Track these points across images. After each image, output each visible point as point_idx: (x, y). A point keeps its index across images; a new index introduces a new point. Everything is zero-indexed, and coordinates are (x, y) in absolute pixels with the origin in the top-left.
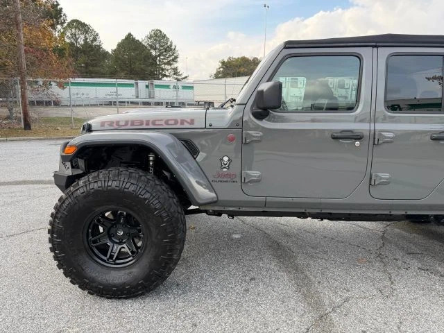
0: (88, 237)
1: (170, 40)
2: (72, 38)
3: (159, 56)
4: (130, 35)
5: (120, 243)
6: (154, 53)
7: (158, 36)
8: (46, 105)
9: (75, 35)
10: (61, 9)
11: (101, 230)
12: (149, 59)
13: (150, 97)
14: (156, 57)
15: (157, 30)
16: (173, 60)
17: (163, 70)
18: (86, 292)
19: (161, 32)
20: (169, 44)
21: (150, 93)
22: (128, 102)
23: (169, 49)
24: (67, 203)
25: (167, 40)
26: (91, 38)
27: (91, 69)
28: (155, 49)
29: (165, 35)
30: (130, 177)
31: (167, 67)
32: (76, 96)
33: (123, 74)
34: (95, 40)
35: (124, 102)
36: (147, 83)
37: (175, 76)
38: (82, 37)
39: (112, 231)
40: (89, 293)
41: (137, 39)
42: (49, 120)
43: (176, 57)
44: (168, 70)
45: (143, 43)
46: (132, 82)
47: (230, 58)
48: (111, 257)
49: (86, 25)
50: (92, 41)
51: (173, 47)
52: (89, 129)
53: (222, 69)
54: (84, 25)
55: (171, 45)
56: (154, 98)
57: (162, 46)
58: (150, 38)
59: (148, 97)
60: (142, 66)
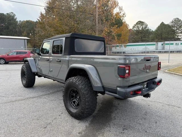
3: (176, 30)
4: (163, 22)
7: (177, 21)
15: (176, 18)
19: (178, 18)
21: (163, 47)
22: (153, 52)
29: (180, 20)
32: (131, 50)
34: (146, 27)
36: (162, 43)
38: (141, 27)
46: (155, 43)
49: (143, 22)
50: (145, 28)
56: (164, 49)
57: (178, 25)
58: (172, 23)
59: (162, 49)
60: (166, 36)
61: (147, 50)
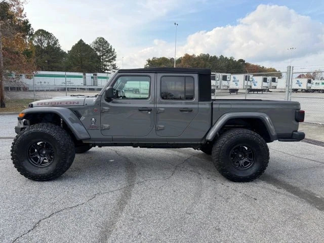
0: (29, 153)
1: (111, 45)
2: (39, 42)
3: (102, 56)
4: (81, 41)
5: (44, 157)
6: (99, 54)
7: (102, 42)
8: (17, 90)
9: (41, 40)
10: (30, 25)
11: (36, 151)
12: (95, 58)
13: (94, 85)
14: (100, 56)
15: (101, 38)
16: (112, 59)
17: (105, 65)
18: (27, 179)
19: (104, 39)
20: (109, 48)
21: (94, 81)
22: (78, 88)
23: (110, 51)
24: (19, 137)
25: (108, 45)
26: (53, 42)
27: (52, 64)
28: (99, 51)
29: (107, 42)
30: (48, 126)
31: (108, 64)
32: (40, 84)
33: (75, 68)
34: (55, 44)
35: (75, 88)
36: (92, 76)
37: (114, 70)
38: (46, 41)
39: (40, 151)
40: (29, 179)
41: (86, 43)
42: (18, 101)
43: (115, 57)
44: (109, 66)
45: (91, 46)
46: (81, 74)
47: (154, 58)
48: (39, 162)
49: (49, 34)
50: (53, 45)
51: (113, 50)
52: (32, 106)
53: (148, 66)
54: (47, 33)
55: (111, 48)
56: (97, 85)
57: (104, 49)
58: (96, 43)
59: (92, 85)
60: (90, 63)
61: (70, 85)
